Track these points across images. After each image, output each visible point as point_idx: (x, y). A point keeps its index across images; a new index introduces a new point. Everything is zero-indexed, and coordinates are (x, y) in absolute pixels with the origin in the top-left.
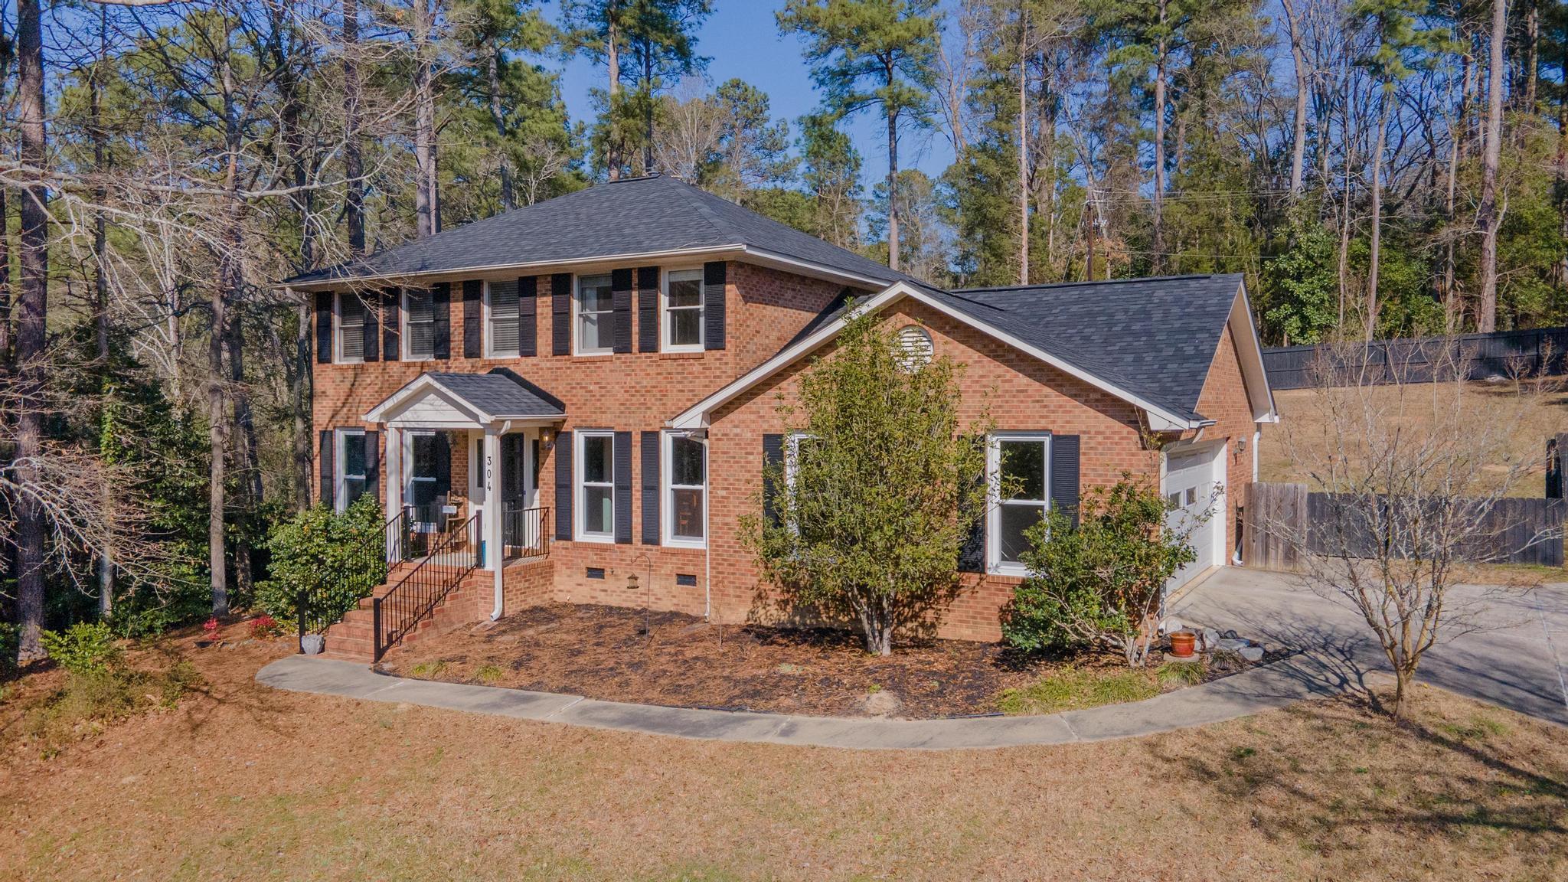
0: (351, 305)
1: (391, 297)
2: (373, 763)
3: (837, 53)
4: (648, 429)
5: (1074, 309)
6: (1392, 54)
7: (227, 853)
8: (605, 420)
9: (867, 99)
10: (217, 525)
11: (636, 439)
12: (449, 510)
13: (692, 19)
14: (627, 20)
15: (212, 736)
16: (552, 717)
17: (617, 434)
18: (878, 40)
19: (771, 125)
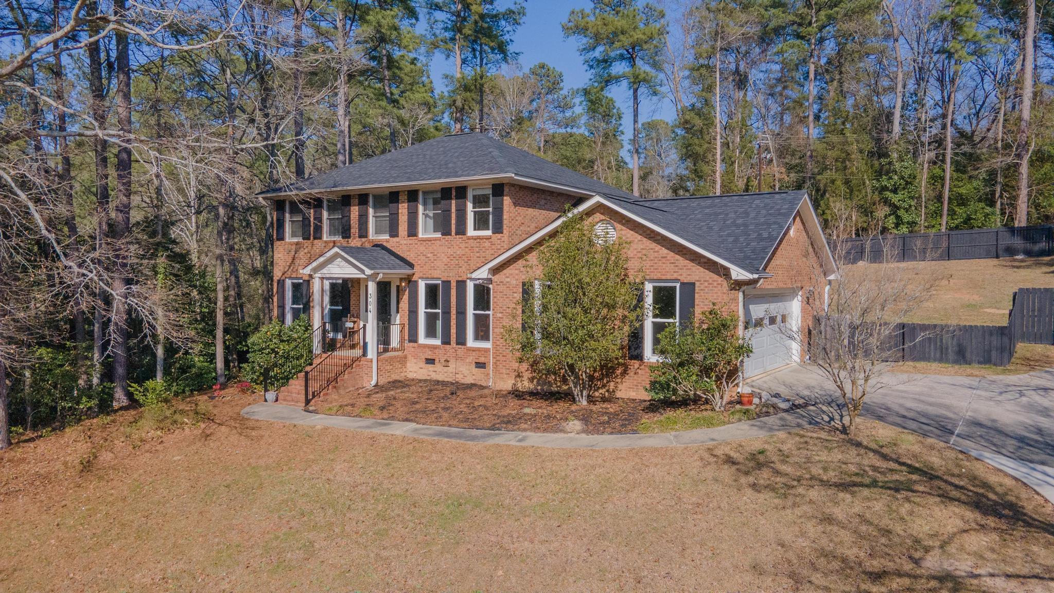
0: (294, 209)
1: (317, 203)
2: (302, 454)
3: (600, 49)
4: (460, 279)
5: (707, 211)
6: (959, 46)
7: (227, 490)
8: (436, 274)
9: (620, 77)
10: (219, 333)
11: (453, 284)
12: (349, 325)
13: (509, 28)
14: (467, 31)
15: (219, 439)
16: (398, 432)
17: (443, 282)
18: (626, 40)
19: (564, 92)
